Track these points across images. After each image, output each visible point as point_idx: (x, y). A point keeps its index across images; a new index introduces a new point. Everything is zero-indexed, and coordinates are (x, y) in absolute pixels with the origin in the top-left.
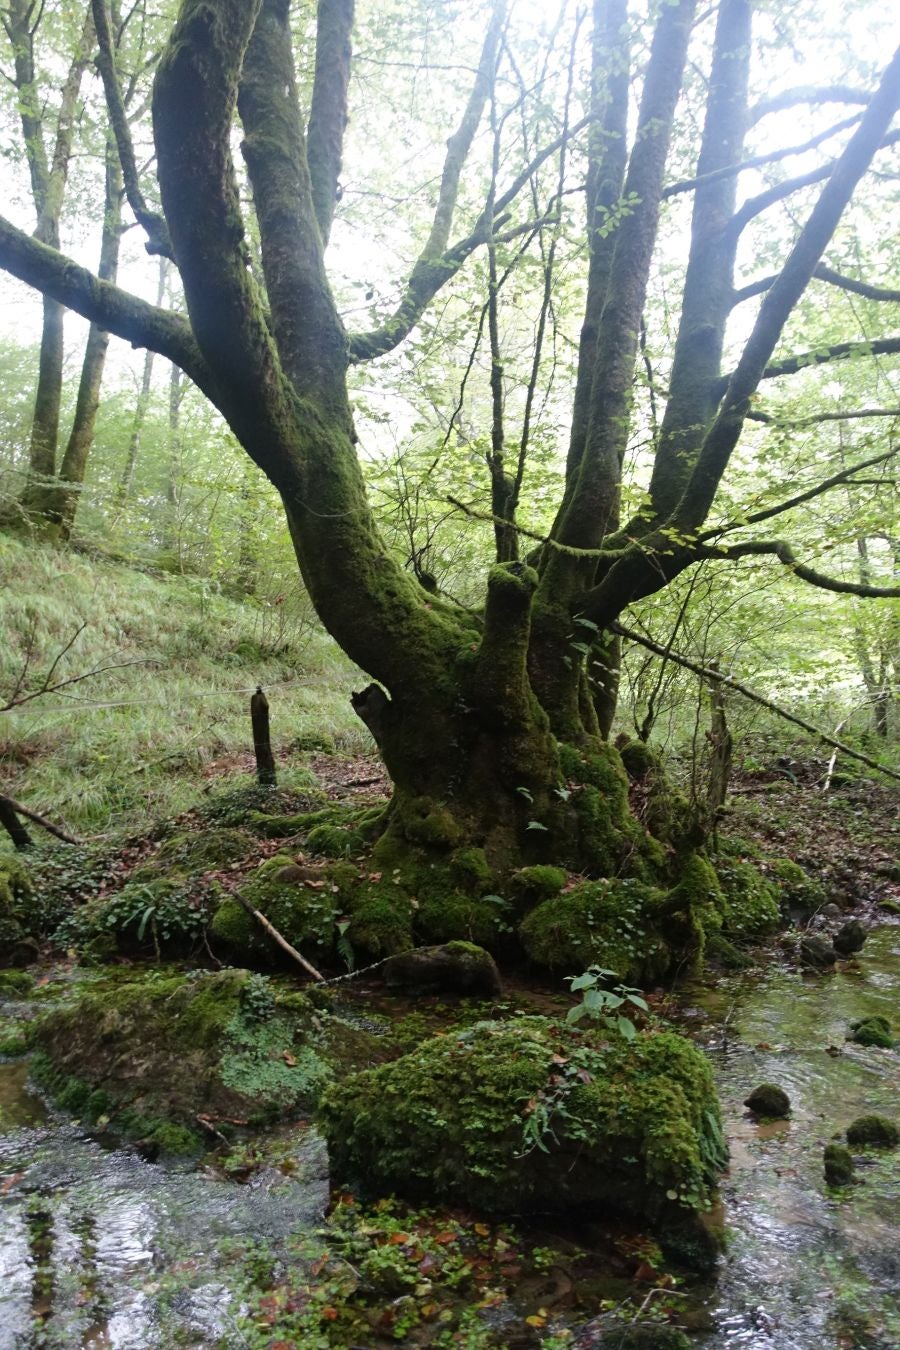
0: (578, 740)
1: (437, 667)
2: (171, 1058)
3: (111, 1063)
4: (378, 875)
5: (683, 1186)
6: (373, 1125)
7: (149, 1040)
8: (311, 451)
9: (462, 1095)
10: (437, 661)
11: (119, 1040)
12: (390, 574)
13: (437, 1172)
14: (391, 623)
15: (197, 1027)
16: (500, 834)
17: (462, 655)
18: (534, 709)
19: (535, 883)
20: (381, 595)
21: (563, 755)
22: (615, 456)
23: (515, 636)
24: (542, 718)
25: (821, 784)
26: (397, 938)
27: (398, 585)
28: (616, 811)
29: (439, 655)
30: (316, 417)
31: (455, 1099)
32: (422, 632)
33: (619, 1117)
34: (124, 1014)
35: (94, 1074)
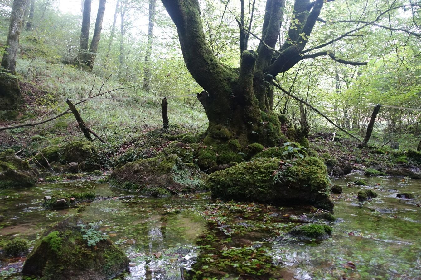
0: (265, 111)
1: (225, 84)
2: (156, 177)
3: (137, 178)
4: (206, 147)
5: (323, 190)
6: (226, 181)
7: (148, 172)
8: (188, 13)
9: (253, 172)
10: (225, 82)
11: (139, 172)
12: (211, 54)
13: (247, 192)
14: (211, 69)
15: (163, 169)
16: (242, 136)
17: (233, 80)
18: (254, 99)
19: (256, 148)
20: (208, 60)
21: (262, 114)
22: (279, 23)
23: (250, 73)
24: (256, 101)
25: (331, 140)
26: (213, 163)
27: (213, 58)
28: (278, 131)
29: (226, 80)
30: (189, 3)
31: (251, 173)
32: (221, 72)
33: (302, 174)
34: (140, 165)
35: (133, 180)
